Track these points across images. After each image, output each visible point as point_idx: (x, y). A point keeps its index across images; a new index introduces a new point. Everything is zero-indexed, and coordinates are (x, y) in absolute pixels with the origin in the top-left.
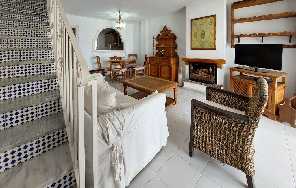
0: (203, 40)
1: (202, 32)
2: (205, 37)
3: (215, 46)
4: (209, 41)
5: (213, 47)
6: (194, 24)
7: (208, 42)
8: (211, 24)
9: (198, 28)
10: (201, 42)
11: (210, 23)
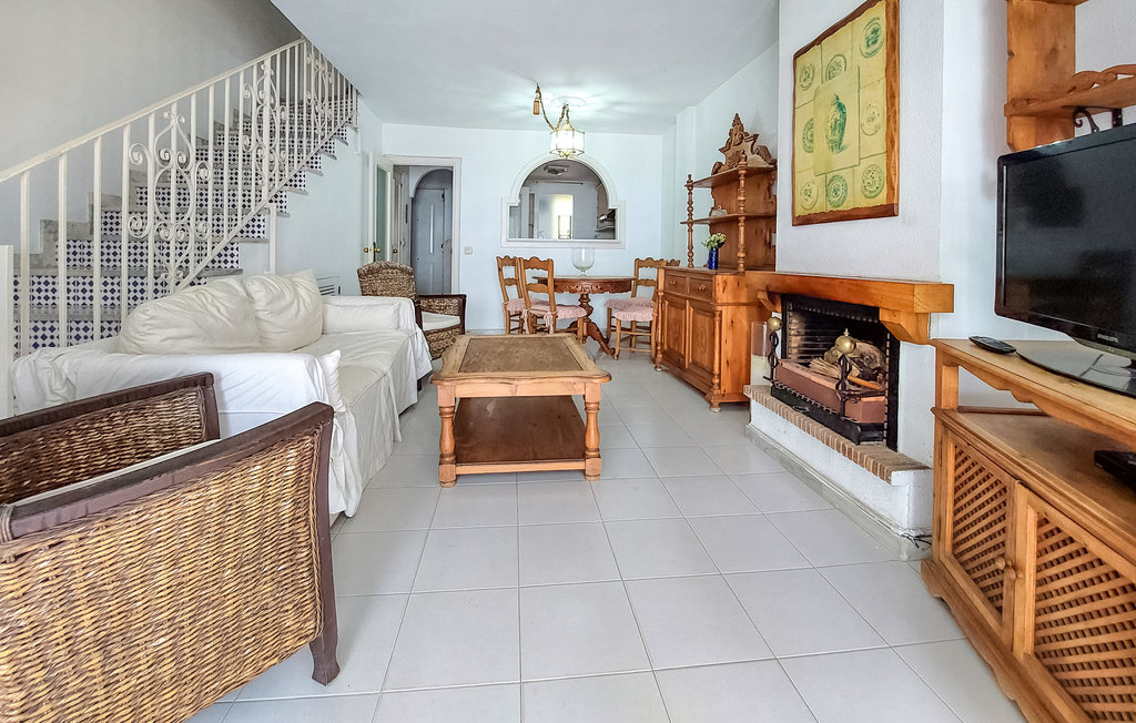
0: (841, 160)
1: (834, 113)
2: (844, 142)
3: (892, 188)
4: (865, 164)
5: (881, 200)
6: (804, 77)
7: (860, 170)
8: (870, 50)
9: (817, 92)
10: (830, 176)
11: (864, 50)
